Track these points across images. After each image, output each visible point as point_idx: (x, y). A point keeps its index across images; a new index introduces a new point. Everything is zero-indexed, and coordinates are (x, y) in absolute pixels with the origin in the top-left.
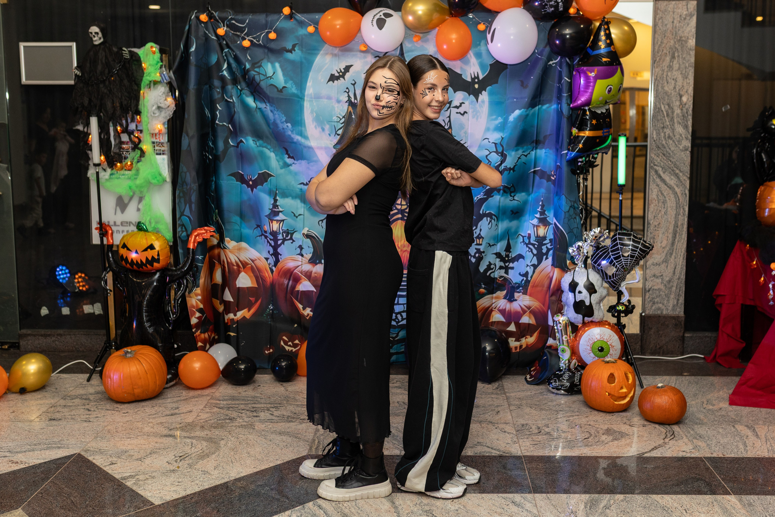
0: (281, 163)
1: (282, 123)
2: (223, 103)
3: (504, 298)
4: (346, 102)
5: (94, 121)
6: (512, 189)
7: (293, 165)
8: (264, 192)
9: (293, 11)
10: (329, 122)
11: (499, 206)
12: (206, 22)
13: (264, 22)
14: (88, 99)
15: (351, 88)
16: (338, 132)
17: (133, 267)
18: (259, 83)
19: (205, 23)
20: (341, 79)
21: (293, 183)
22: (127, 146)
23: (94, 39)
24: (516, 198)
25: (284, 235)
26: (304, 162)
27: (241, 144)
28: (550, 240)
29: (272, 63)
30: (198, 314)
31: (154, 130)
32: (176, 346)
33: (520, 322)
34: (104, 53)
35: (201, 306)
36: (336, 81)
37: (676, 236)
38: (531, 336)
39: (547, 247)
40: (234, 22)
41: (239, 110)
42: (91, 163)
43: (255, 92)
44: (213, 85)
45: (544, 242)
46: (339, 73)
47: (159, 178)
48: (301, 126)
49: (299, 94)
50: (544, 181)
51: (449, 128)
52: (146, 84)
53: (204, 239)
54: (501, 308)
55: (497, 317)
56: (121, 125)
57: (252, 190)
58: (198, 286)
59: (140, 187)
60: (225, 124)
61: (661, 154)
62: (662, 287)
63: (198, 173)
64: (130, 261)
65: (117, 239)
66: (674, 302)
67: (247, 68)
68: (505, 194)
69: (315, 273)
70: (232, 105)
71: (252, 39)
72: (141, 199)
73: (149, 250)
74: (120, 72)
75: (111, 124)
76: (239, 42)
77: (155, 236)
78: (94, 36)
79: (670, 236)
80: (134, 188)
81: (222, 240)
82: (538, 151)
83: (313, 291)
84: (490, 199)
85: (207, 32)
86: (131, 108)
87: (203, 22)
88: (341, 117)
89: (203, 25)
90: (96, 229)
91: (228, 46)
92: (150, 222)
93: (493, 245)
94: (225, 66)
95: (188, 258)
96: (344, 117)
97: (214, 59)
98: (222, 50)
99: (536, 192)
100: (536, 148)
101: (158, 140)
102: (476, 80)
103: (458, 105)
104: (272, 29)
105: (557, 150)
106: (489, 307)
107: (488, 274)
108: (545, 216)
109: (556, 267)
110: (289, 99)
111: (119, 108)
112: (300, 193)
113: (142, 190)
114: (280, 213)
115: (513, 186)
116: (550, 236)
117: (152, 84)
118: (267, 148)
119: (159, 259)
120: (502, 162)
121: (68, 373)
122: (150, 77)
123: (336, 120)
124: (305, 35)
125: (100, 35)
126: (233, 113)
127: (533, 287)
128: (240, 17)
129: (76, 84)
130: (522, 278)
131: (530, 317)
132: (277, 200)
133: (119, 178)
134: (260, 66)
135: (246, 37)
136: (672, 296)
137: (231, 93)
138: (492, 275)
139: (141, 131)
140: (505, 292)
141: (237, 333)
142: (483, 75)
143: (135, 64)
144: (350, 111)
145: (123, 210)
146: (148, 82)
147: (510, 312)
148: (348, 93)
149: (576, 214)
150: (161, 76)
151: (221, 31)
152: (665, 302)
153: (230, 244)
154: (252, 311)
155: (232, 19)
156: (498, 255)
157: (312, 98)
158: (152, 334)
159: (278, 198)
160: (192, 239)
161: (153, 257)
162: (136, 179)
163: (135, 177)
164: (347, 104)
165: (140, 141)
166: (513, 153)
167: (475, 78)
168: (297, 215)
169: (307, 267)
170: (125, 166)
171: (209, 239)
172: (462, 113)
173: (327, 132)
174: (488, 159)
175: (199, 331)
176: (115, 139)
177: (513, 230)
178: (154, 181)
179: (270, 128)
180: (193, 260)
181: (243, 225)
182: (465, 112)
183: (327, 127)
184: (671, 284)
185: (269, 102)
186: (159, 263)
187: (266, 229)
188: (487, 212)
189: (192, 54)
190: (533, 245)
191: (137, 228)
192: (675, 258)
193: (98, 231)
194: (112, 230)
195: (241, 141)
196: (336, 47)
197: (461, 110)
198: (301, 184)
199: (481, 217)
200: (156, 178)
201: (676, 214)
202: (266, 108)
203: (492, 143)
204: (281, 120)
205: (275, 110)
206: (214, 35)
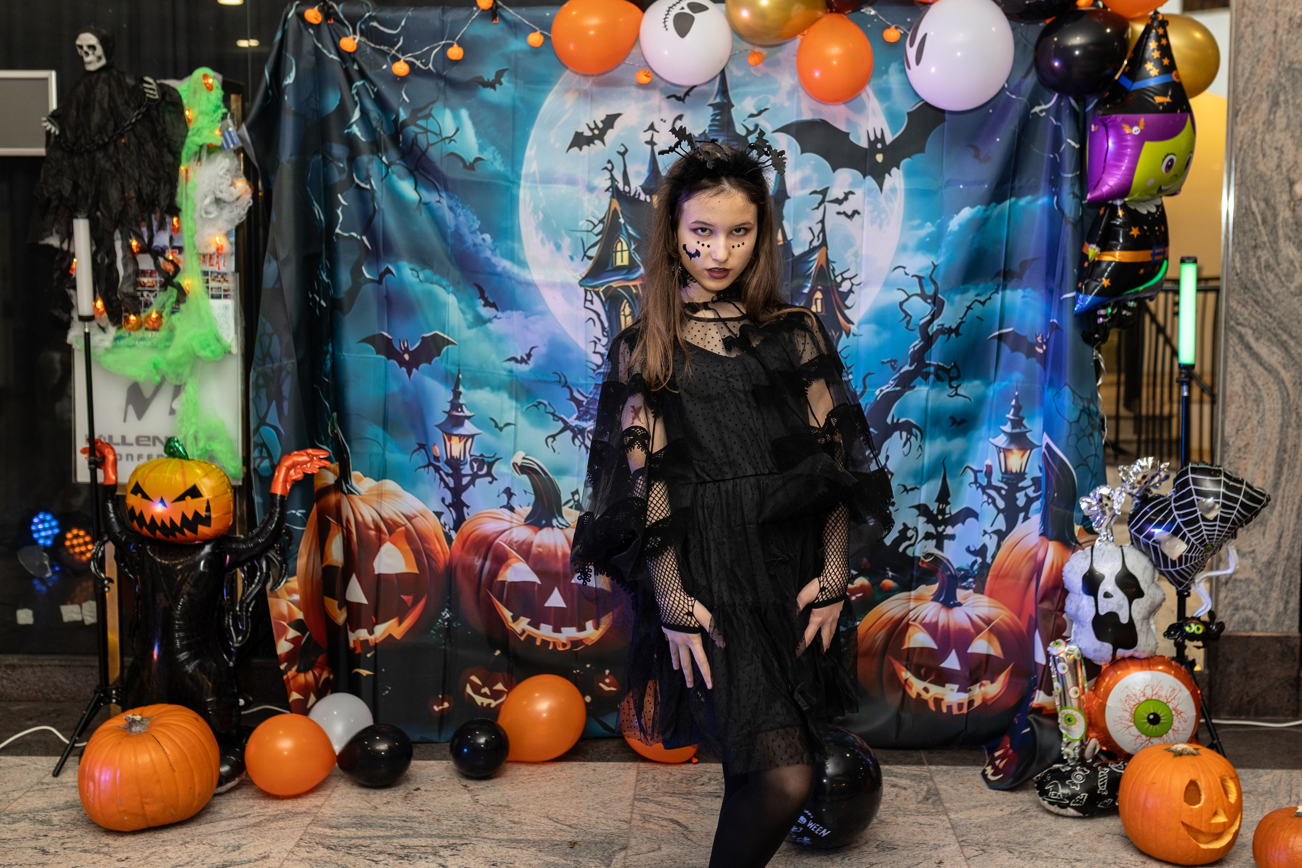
0: (470, 317)
1: (473, 233)
2: (351, 192)
3: (933, 600)
4: (607, 190)
5: (81, 227)
6: (954, 373)
7: (495, 320)
8: (434, 376)
9: (500, 3)
10: (571, 231)
11: (927, 408)
12: (319, 25)
13: (437, 23)
14: (71, 182)
15: (618, 161)
16: (589, 253)
17: (154, 534)
18: (427, 150)
19: (317, 27)
20: (596, 142)
21: (493, 357)
22: (150, 280)
23: (87, 59)
24: (961, 391)
25: (475, 465)
26: (516, 315)
27: (388, 276)
28: (1033, 479)
29: (454, 110)
30: (292, 633)
31: (206, 247)
32: (242, 702)
33: (970, 651)
34: (106, 89)
35: (300, 615)
36: (585, 148)
37: (1281, 469)
38: (992, 682)
39: (1026, 495)
40: (375, 24)
41: (383, 206)
42: (75, 315)
43: (416, 169)
44: (330, 153)
45: (1020, 485)
46: (591, 130)
47: (215, 346)
48: (513, 239)
49: (509, 174)
50: (1021, 356)
51: (820, 246)
52: (191, 153)
53: (305, 475)
54: (927, 620)
55: (919, 639)
56: (139, 237)
57: (409, 373)
58: (293, 574)
59: (175, 364)
60: (354, 234)
61: (1251, 302)
62: (1254, 576)
63: (296, 337)
64: (148, 521)
65: (125, 473)
66: (1278, 607)
67: (401, 120)
68: (940, 383)
69: (539, 546)
70: (369, 196)
71: (412, 59)
72: (178, 390)
73: (188, 498)
74: (139, 127)
75: (117, 235)
76: (385, 67)
77: (202, 468)
78: (87, 54)
79: (1271, 470)
80: (163, 366)
81: (344, 475)
82: (1008, 292)
83: (534, 583)
84: (907, 393)
85: (320, 46)
86: (159, 201)
87: (312, 25)
88: (596, 222)
89: (311, 31)
90: (84, 451)
91: (362, 75)
92: (196, 438)
93: (912, 489)
94: (356, 115)
95: (272, 516)
96: (601, 221)
97: (332, 101)
98: (351, 82)
99: (1003, 380)
100: (1004, 288)
101: (215, 269)
102: (879, 146)
103: (841, 196)
104: (454, 40)
105: (1050, 292)
106: (902, 618)
107: (901, 550)
108: (1023, 430)
109: (1051, 540)
110: (488, 184)
111: (134, 200)
112: (507, 379)
113: (180, 371)
114: (467, 422)
115: (955, 366)
116: (1034, 470)
117: (204, 153)
118: (440, 285)
119: (209, 518)
120: (934, 317)
121: (18, 755)
122: (199, 136)
123: (584, 228)
124: (524, 52)
125: (99, 51)
126: (371, 212)
127: (996, 577)
128: (388, 14)
129: (47, 152)
130: (974, 558)
131: (990, 642)
132: (460, 393)
133: (134, 346)
134: (429, 115)
135: (400, 56)
136: (1274, 595)
137: (368, 170)
138: (909, 552)
139: (180, 249)
140: (935, 587)
141: (375, 669)
142: (893, 134)
143: (170, 112)
144: (615, 210)
145: (140, 413)
146: (196, 148)
147: (946, 630)
148: (611, 171)
149: (1093, 427)
150: (223, 135)
151: (349, 43)
152: (1260, 606)
153: (362, 484)
154: (407, 623)
155: (371, 18)
156: (923, 510)
157: (535, 182)
158: (191, 677)
159: (461, 389)
160: (281, 475)
161: (196, 514)
162: (167, 347)
163: (167, 343)
164: (609, 194)
165: (177, 269)
166: (957, 298)
167: (877, 140)
168: (501, 425)
169: (522, 533)
170: (146, 321)
171: (318, 474)
172: (849, 213)
173: (567, 252)
174: (905, 311)
175: (294, 669)
176: (125, 266)
177: (954, 458)
178: (205, 354)
179: (448, 244)
180: (283, 518)
181: (389, 445)
182: (856, 212)
183: (566, 242)
184: (1273, 569)
185: (446, 189)
186: (209, 525)
187: (438, 454)
188: (901, 420)
189: (287, 90)
190: (998, 489)
191: (165, 451)
192: (1281, 515)
193: (86, 456)
194: (115, 455)
195: (388, 271)
196: (586, 76)
197: (847, 207)
198: (510, 360)
199: (887, 432)
200: (209, 345)
201: (1282, 426)
202: (439, 202)
203: (913, 276)
204: (470, 228)
205: (457, 205)
206: (333, 51)
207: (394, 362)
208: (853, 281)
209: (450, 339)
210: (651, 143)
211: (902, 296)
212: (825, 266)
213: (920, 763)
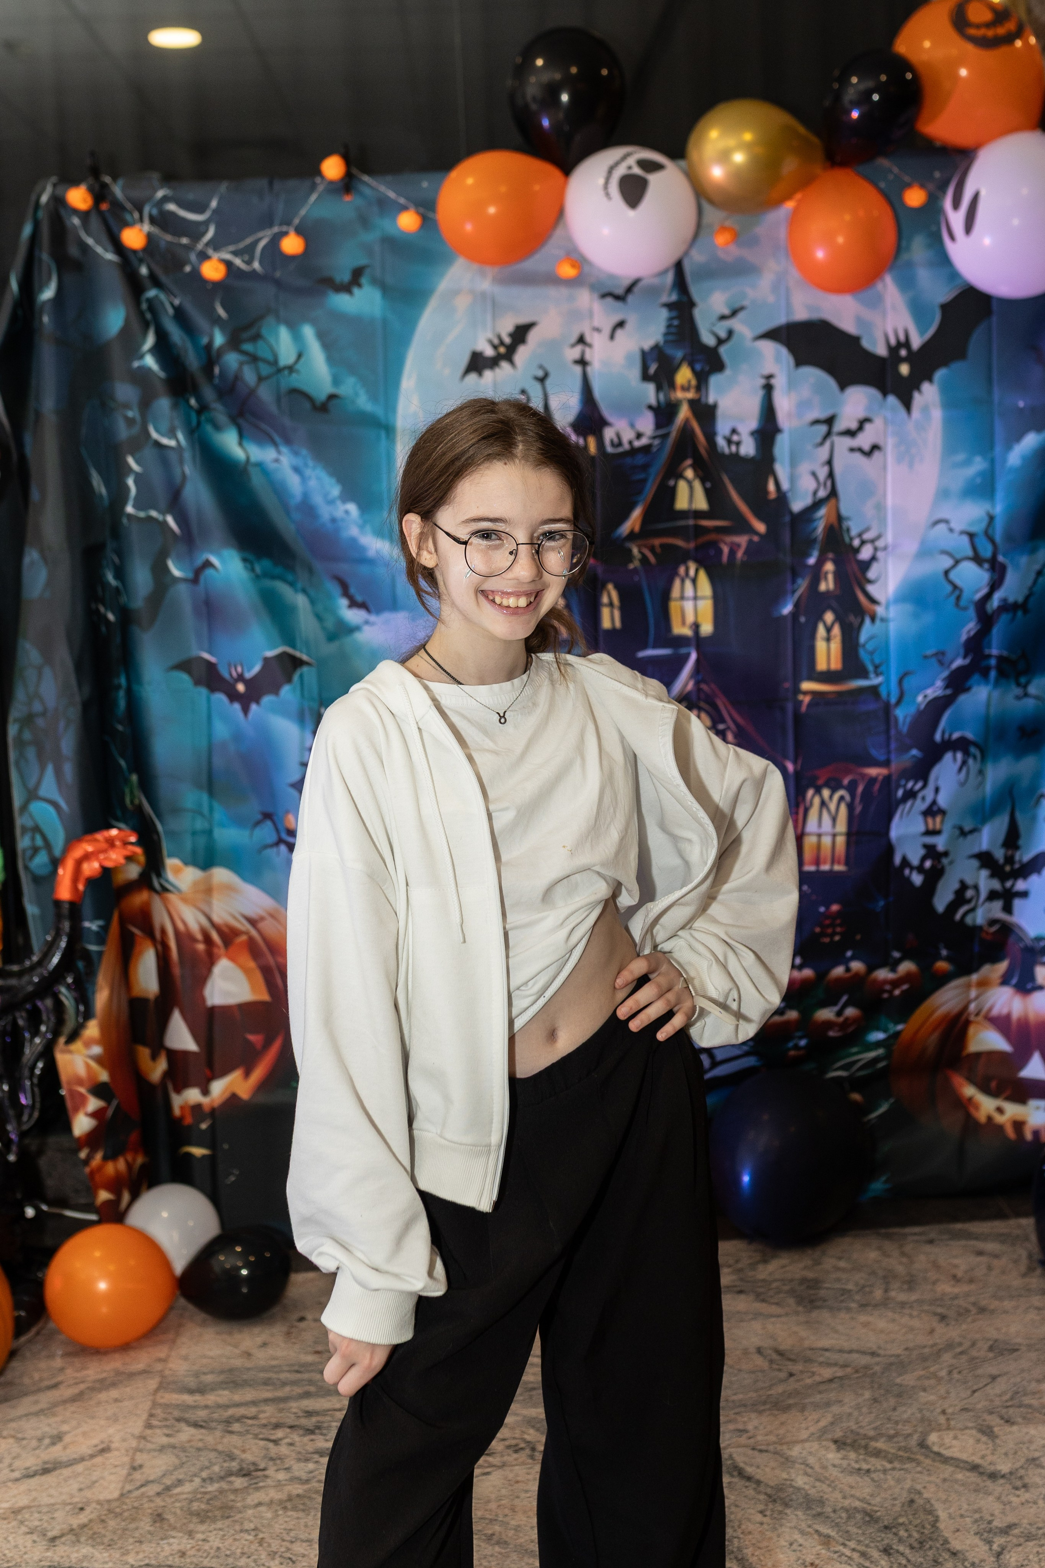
0: (330, 625)
1: (331, 502)
2: (148, 452)
6: (1021, 665)
7: (366, 628)
8: (285, 714)
9: (352, 168)
11: (987, 718)
12: (87, 212)
15: (535, 389)
18: (255, 389)
19: (85, 216)
20: (502, 364)
24: (1030, 690)
26: (398, 619)
27: (209, 572)
29: (293, 327)
30: (93, 1103)
32: (30, 1212)
35: (103, 1076)
36: (487, 373)
40: (171, 207)
43: (241, 414)
44: (113, 398)
46: (494, 347)
49: (379, 415)
51: (827, 498)
53: (104, 869)
55: (986, 1040)
57: (246, 710)
58: (92, 1016)
60: (155, 514)
67: (215, 346)
68: (1003, 681)
70: (173, 457)
71: (228, 257)
76: (188, 269)
81: (153, 864)
84: (963, 698)
85: (90, 241)
87: (75, 211)
89: (76, 221)
91: (155, 281)
93: (970, 831)
94: (150, 341)
95: (58, 933)
97: (113, 322)
98: (138, 292)
102: (903, 353)
103: (854, 425)
104: (289, 223)
106: (960, 1013)
115: (1023, 655)
118: (285, 581)
120: (992, 588)
124: (392, 240)
126: (178, 479)
128: (189, 193)
134: (257, 337)
135: (210, 252)
137: (171, 420)
138: (968, 919)
140: (1004, 966)
141: (213, 1146)
142: (922, 332)
147: (1024, 1024)
151: (134, 236)
153: (182, 876)
154: (258, 1074)
155: (165, 199)
156: (984, 859)
160: (67, 872)
166: (1024, 560)
167: (899, 344)
171: (120, 866)
172: (866, 449)
174: (951, 582)
175: (99, 1155)
177: (1023, 783)
180: (75, 934)
181: (219, 815)
182: (875, 447)
185: (288, 441)
188: (954, 736)
189: (45, 309)
195: (208, 564)
197: (864, 440)
199: (936, 753)
202: (277, 461)
203: (963, 532)
204: (326, 495)
205: (306, 465)
206: (110, 247)
207: (220, 698)
208: (880, 544)
209: (305, 657)
210: (582, 362)
211: (948, 562)
212: (836, 524)
213: (1001, 1215)
